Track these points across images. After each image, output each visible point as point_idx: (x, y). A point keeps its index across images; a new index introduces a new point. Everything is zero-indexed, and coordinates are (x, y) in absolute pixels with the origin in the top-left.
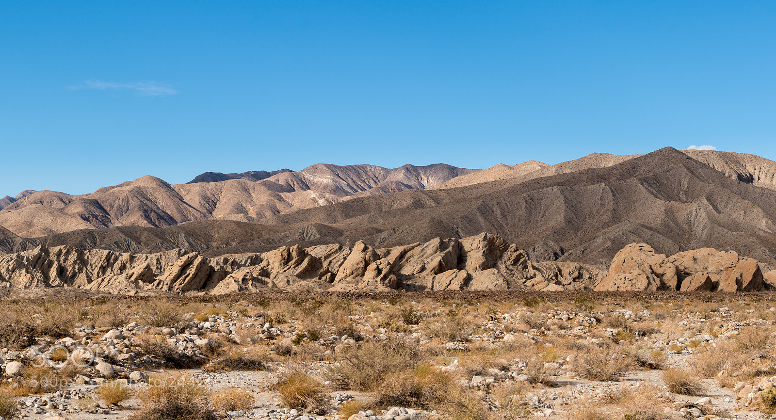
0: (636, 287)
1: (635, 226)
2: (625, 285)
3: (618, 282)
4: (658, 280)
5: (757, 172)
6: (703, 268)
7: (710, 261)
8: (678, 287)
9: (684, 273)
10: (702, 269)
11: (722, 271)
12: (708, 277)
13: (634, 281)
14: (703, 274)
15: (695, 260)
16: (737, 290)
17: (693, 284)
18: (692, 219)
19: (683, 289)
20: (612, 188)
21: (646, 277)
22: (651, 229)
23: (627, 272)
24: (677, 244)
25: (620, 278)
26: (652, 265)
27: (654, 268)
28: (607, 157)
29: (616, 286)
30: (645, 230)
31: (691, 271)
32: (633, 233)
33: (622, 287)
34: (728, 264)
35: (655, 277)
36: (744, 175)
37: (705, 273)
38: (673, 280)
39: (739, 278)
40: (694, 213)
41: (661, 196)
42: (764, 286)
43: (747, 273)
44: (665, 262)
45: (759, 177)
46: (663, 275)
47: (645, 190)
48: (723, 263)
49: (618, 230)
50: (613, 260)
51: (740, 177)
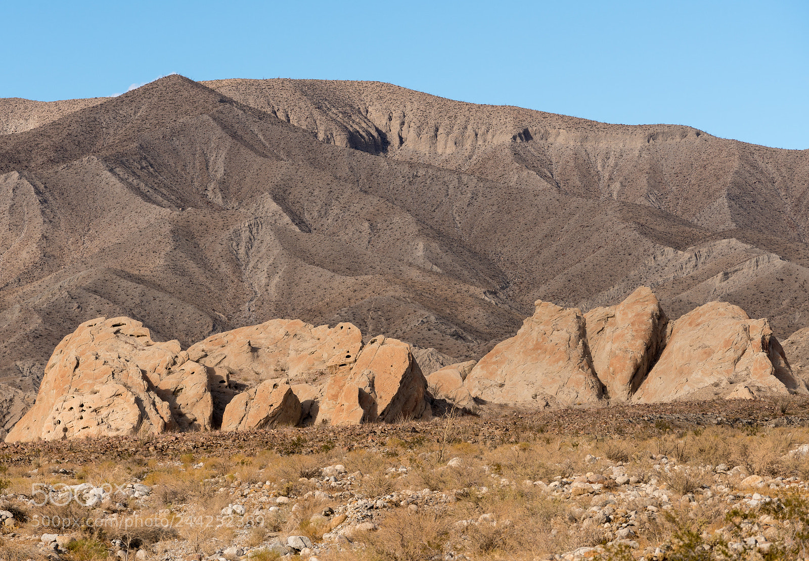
0: (109, 427)
1: (100, 276)
2: (82, 423)
3: (66, 417)
4: (164, 407)
5: (395, 124)
6: (276, 370)
7: (292, 353)
8: (216, 421)
9: (229, 385)
10: (272, 373)
11: (322, 374)
12: (290, 393)
13: (104, 413)
14: (275, 386)
15: (254, 350)
16: (363, 420)
17: (252, 411)
18: (242, 251)
19: (229, 424)
20: (38, 183)
21: (133, 399)
22: (139, 280)
23: (86, 390)
24: (208, 313)
25: (67, 405)
26: (147, 369)
27: (154, 377)
28: (22, 107)
29: (60, 427)
30: (125, 283)
31: (246, 380)
32: (95, 292)
33: (76, 430)
34: (338, 357)
35: (158, 399)
36: (364, 134)
37: (281, 381)
38: (202, 404)
39: (367, 390)
40: (245, 235)
41: (160, 198)
42: (429, 406)
43: (387, 375)
44: (179, 360)
45: (401, 138)
46: (176, 393)
47: (119, 185)
48: (325, 356)
49: (58, 286)
50: (50, 363)
51: (355, 141)
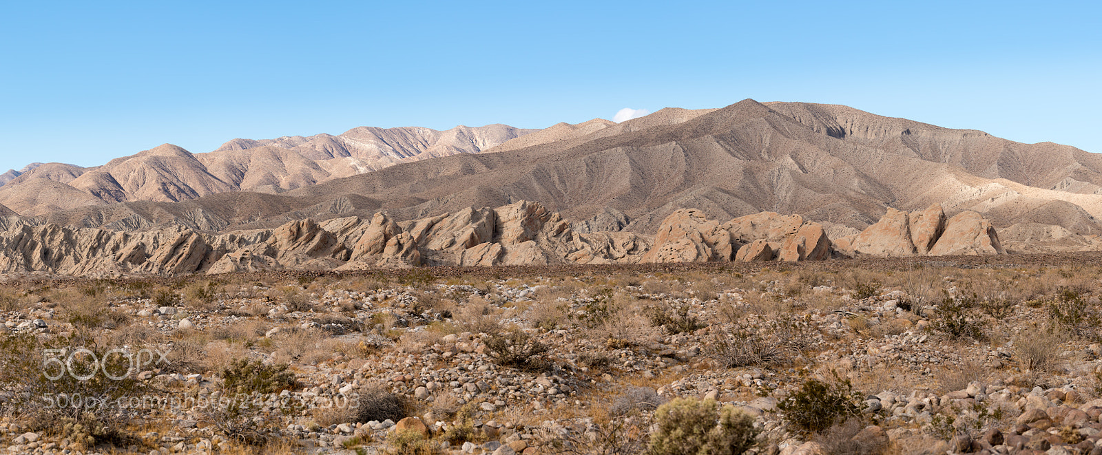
0: (682, 258)
1: (709, 189)
2: (671, 257)
3: (664, 253)
4: (709, 250)
5: (849, 125)
6: (763, 235)
7: (773, 228)
8: (733, 257)
9: (741, 242)
10: (761, 236)
11: (783, 237)
12: (767, 245)
13: (681, 252)
14: (760, 242)
15: (753, 225)
16: (799, 259)
17: (749, 253)
18: (775, 180)
19: (738, 259)
20: (685, 147)
21: (695, 246)
22: (727, 192)
23: (674, 241)
24: (755, 206)
25: (665, 248)
26: (703, 233)
27: (706, 236)
28: (680, 112)
29: (661, 258)
31: (749, 239)
32: (707, 197)
35: (706, 247)
37: (765, 240)
38: (727, 249)
39: (803, 246)
41: (739, 155)
42: (830, 254)
43: (813, 239)
45: (851, 131)
46: (716, 243)
47: (721, 149)
50: (660, 228)
51: (830, 132)
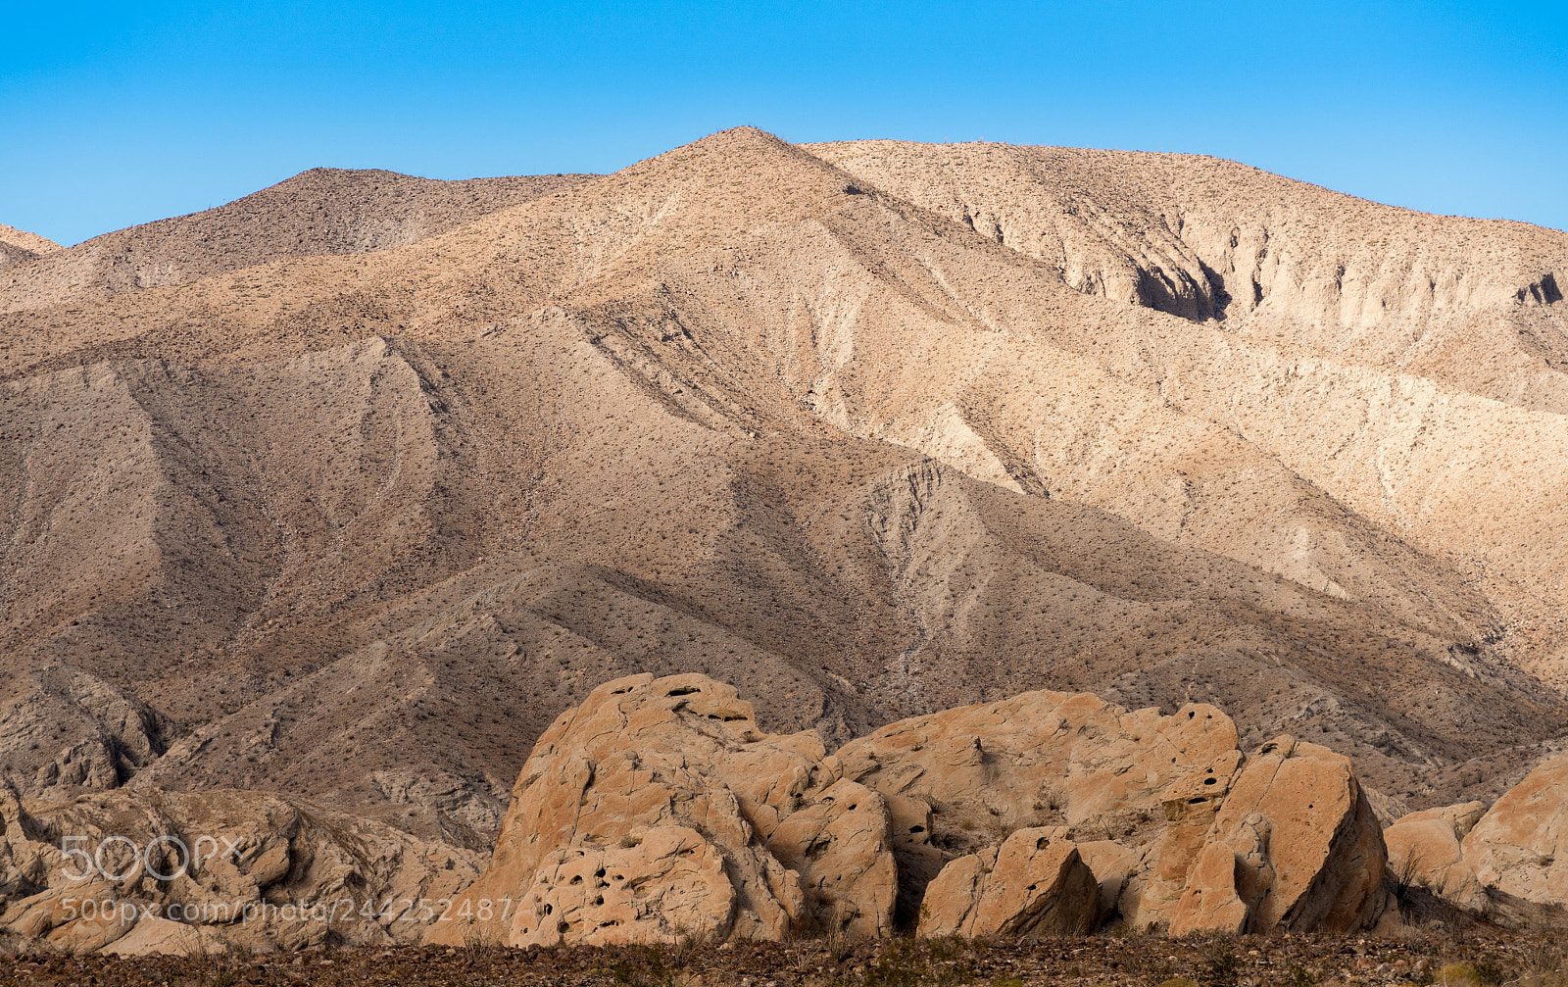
0: (663, 923)
1: (567, 579)
2: (601, 914)
3: (564, 896)
4: (787, 879)
5: (1246, 254)
6: (1038, 807)
7: (1076, 770)
8: (905, 916)
9: (933, 839)
11: (1145, 819)
12: (1074, 860)
13: (653, 891)
14: (1042, 843)
15: (988, 760)
17: (989, 900)
21: (718, 862)
22: (656, 595)
23: (611, 838)
24: (814, 674)
26: (749, 794)
29: (551, 920)
30: (626, 600)
31: (969, 827)
32: (558, 618)
33: (587, 925)
34: (1186, 783)
35: (773, 864)
36: (1172, 276)
37: (1054, 832)
38: (872, 878)
39: (1255, 859)
43: (1299, 827)
44: (822, 776)
45: (1256, 288)
46: (816, 848)
48: (1153, 778)
49: (470, 601)
51: (1153, 288)
